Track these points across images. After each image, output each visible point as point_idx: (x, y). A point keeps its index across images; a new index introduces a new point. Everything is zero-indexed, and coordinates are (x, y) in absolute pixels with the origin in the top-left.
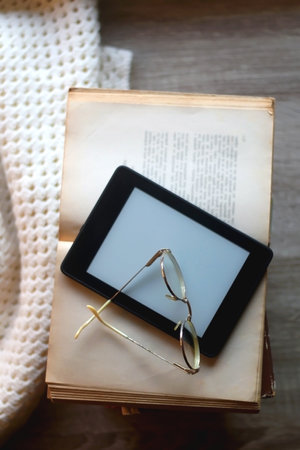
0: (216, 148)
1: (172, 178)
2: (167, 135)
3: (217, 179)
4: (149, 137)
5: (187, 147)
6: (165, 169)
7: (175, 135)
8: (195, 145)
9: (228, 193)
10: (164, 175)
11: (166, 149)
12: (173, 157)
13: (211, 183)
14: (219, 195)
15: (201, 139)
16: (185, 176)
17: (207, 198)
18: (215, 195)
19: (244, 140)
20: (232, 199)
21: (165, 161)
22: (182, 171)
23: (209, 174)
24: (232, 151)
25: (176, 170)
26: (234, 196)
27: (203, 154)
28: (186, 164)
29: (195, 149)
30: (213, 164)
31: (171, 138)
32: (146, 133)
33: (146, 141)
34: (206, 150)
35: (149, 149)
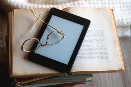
0: (103, 52)
1: (90, 39)
2: (104, 37)
3: (92, 53)
4: (102, 32)
5: (101, 43)
6: (92, 37)
7: (104, 39)
8: (102, 46)
9: (88, 57)
10: (90, 37)
11: (99, 37)
12: (97, 39)
13: (90, 51)
14: (86, 54)
15: (105, 48)
16: (91, 43)
17: (85, 50)
18: (86, 53)
19: (108, 61)
20: (86, 58)
21: (95, 37)
22: (92, 42)
23: (93, 50)
24: (103, 58)
25: (93, 40)
26: (87, 59)
27: (100, 48)
28: (95, 43)
29: (101, 46)
30: (97, 52)
31: (103, 38)
32: (103, 31)
33: (100, 31)
34: (102, 49)
35: (98, 32)
